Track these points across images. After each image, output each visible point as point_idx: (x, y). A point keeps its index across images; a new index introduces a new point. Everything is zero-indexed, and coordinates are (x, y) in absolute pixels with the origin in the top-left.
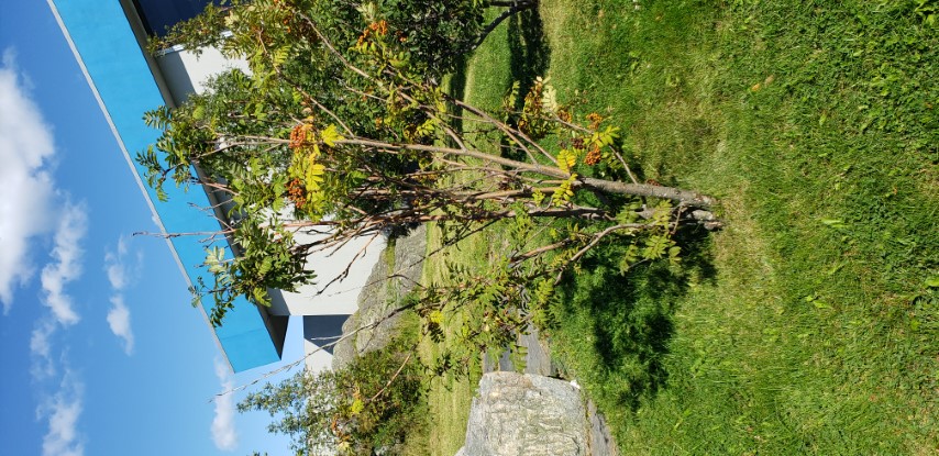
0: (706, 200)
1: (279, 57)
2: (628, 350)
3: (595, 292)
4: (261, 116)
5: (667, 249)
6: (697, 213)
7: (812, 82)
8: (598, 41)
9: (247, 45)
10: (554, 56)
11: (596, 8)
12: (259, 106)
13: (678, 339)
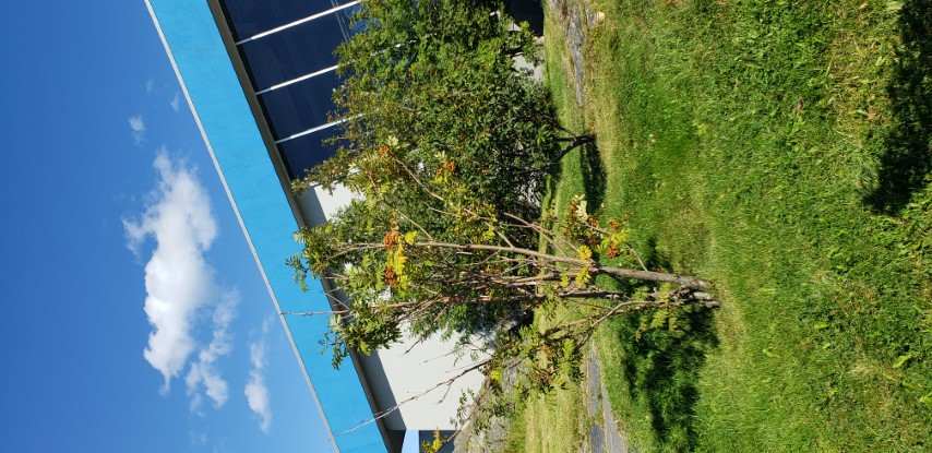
0: (701, 283)
1: (384, 189)
2: (673, 421)
3: (649, 374)
4: (370, 231)
5: (667, 319)
6: (697, 294)
7: (748, 191)
8: (634, 166)
9: (363, 181)
10: (609, 178)
11: (632, 141)
12: (370, 223)
13: (702, 403)
